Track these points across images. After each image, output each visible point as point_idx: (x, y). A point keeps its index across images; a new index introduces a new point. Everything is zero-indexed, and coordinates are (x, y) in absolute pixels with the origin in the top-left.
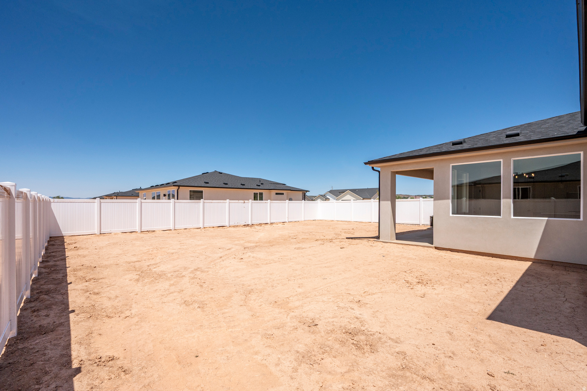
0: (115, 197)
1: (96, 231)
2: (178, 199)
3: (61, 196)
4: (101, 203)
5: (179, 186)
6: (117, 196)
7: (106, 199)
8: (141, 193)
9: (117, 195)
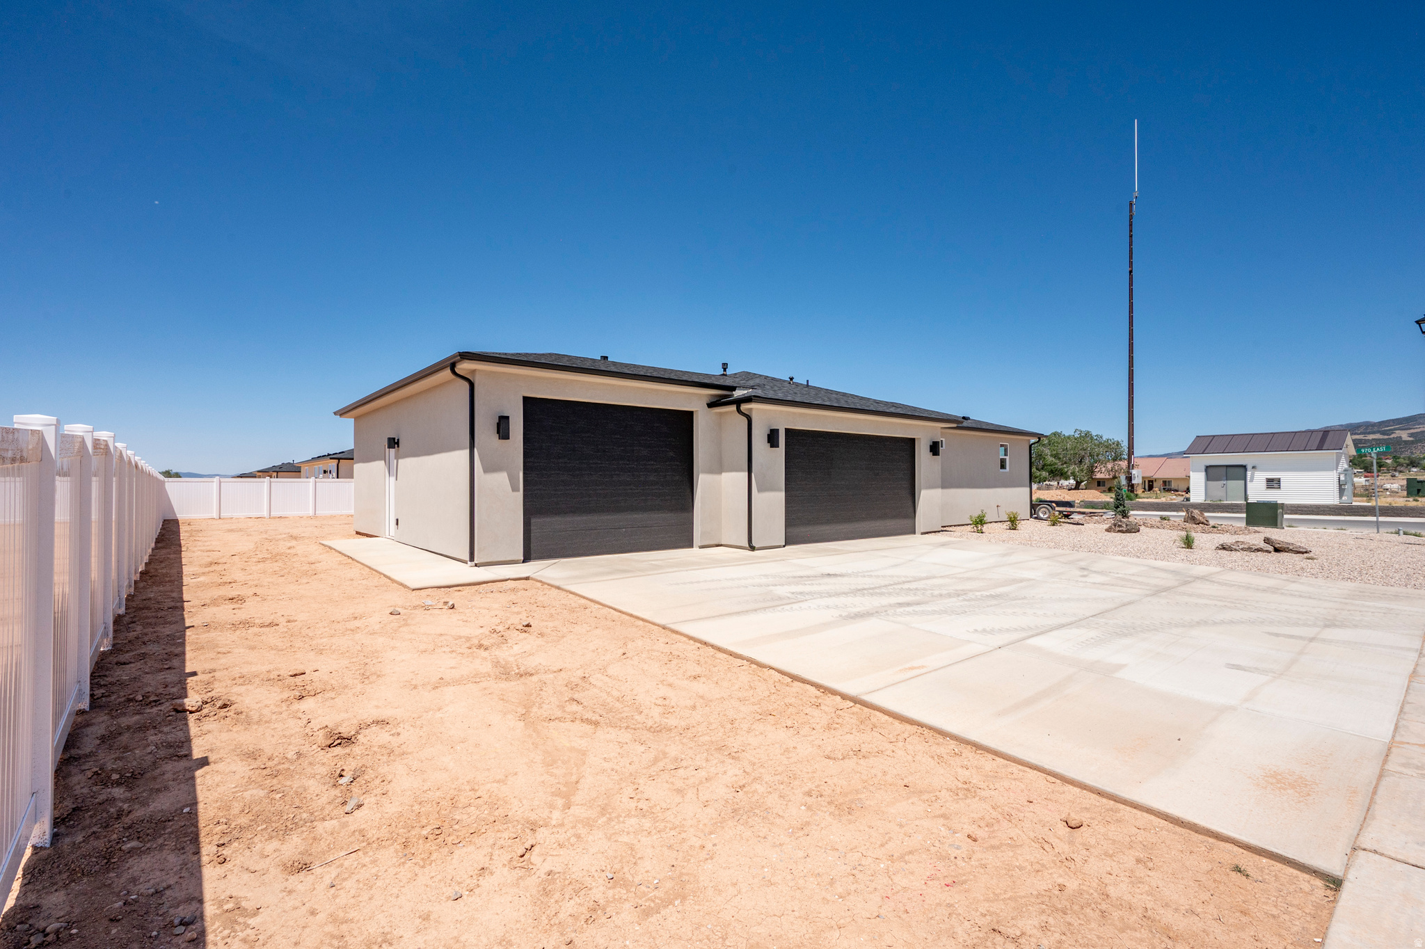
0: (275, 474)
1: (215, 515)
2: (338, 478)
3: (174, 471)
4: (220, 482)
5: (339, 459)
6: (277, 472)
7: (260, 477)
8: (304, 469)
9: (278, 470)
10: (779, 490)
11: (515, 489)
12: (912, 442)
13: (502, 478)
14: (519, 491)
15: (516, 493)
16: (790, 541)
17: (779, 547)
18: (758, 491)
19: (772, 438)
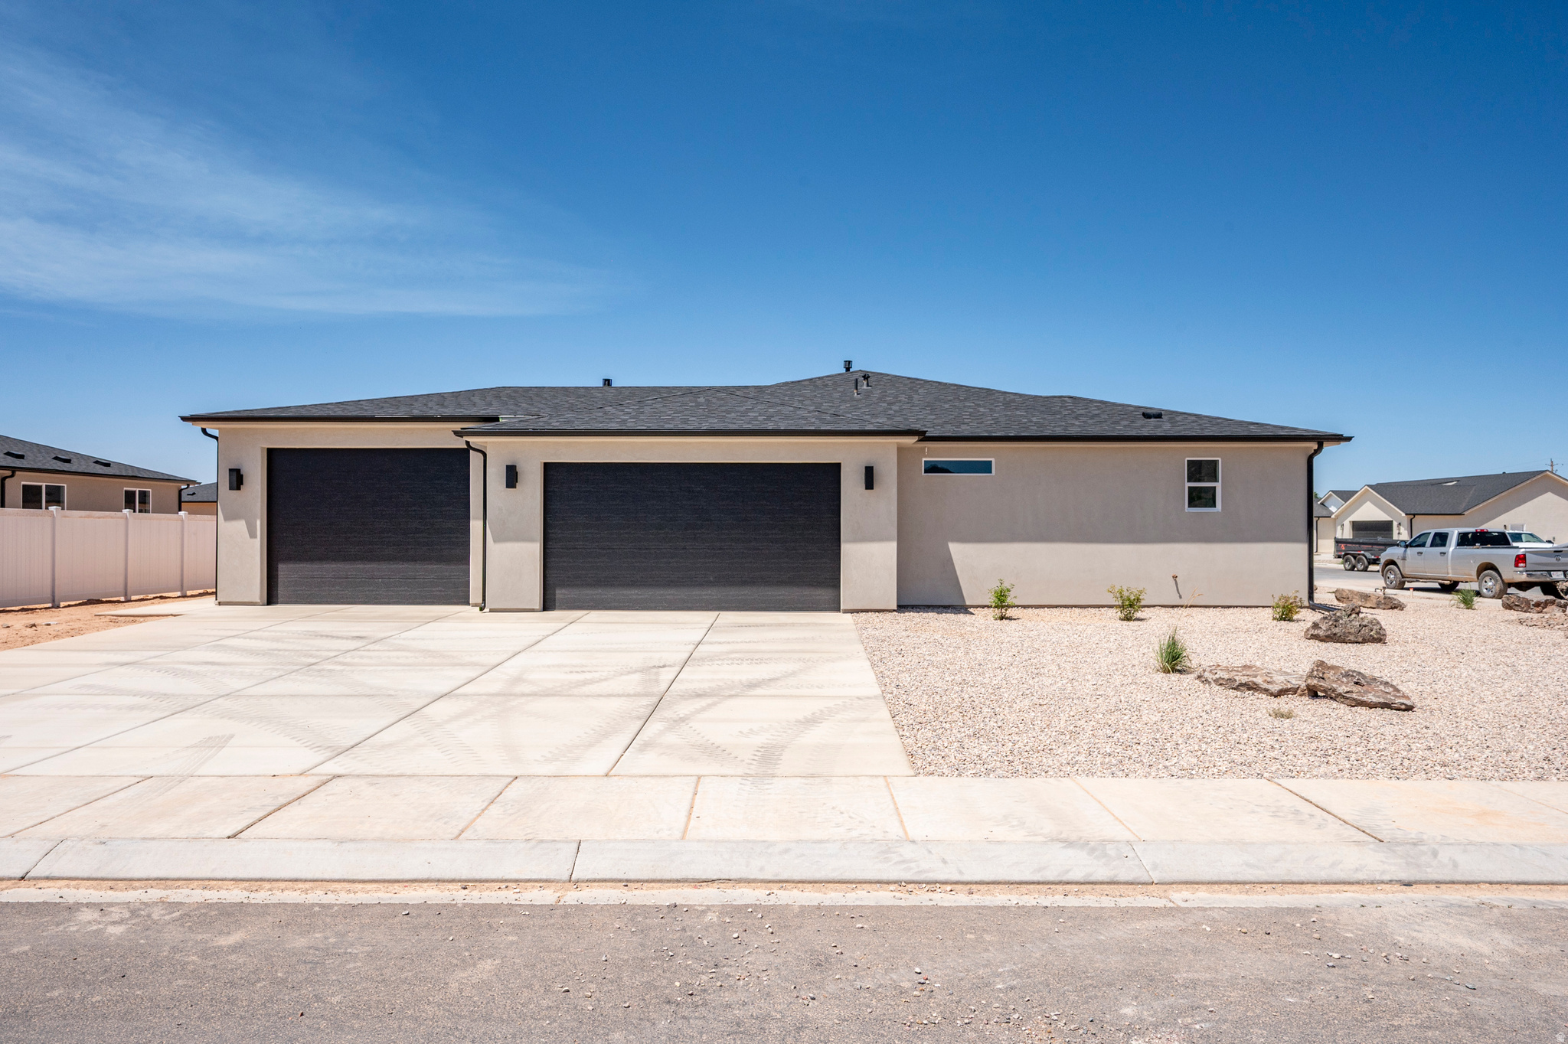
10: (531, 540)
11: (252, 535)
12: (836, 468)
13: (240, 525)
14: (256, 537)
15: (253, 540)
16: (548, 604)
17: (533, 610)
18: (495, 541)
19: (512, 477)
